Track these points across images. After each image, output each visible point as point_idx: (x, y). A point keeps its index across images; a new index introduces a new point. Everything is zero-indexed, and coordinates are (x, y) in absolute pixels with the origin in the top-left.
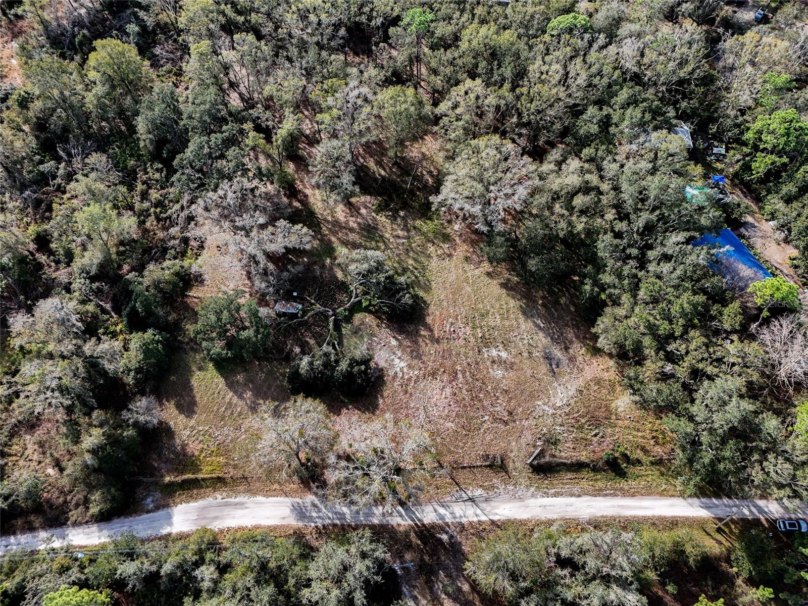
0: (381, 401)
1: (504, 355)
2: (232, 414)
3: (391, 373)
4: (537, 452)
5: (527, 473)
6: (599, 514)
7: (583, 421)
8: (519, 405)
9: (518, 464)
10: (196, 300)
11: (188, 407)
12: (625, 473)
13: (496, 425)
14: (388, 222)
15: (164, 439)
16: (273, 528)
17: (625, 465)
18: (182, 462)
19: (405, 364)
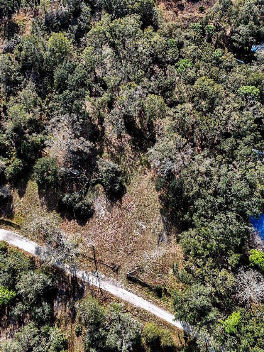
0: (87, 223)
1: (144, 226)
2: (35, 204)
3: (97, 214)
4: (133, 271)
5: (125, 278)
6: (142, 307)
7: (158, 268)
8: (137, 250)
9: (123, 273)
10: (45, 153)
11: (21, 194)
12: (162, 297)
13: (124, 253)
14: (131, 150)
15: (9, 202)
16: (27, 253)
17: (164, 293)
18: (10, 214)
19: (105, 213)
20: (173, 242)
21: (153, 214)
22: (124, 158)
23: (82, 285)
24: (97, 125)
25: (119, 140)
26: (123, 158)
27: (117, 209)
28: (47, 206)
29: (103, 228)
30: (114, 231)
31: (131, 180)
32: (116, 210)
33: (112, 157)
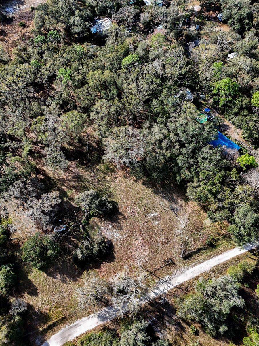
0: (115, 255)
1: (155, 214)
2: (56, 287)
3: (115, 240)
4: (183, 251)
5: (182, 261)
6: (212, 266)
7: (194, 231)
8: (169, 234)
9: (177, 259)
10: (15, 240)
11: (34, 292)
12: (215, 246)
13: (163, 246)
14: (86, 171)
15: (31, 311)
16: (95, 329)
17: (214, 243)
18: (44, 318)
19: (119, 234)
20: (184, 205)
21: (151, 200)
22: (87, 181)
23: (162, 299)
24: (37, 176)
25: (68, 172)
26: (87, 183)
27: (125, 222)
28: (69, 278)
29: (131, 245)
30: (140, 239)
31: (111, 192)
32: (124, 224)
33: (78, 189)
